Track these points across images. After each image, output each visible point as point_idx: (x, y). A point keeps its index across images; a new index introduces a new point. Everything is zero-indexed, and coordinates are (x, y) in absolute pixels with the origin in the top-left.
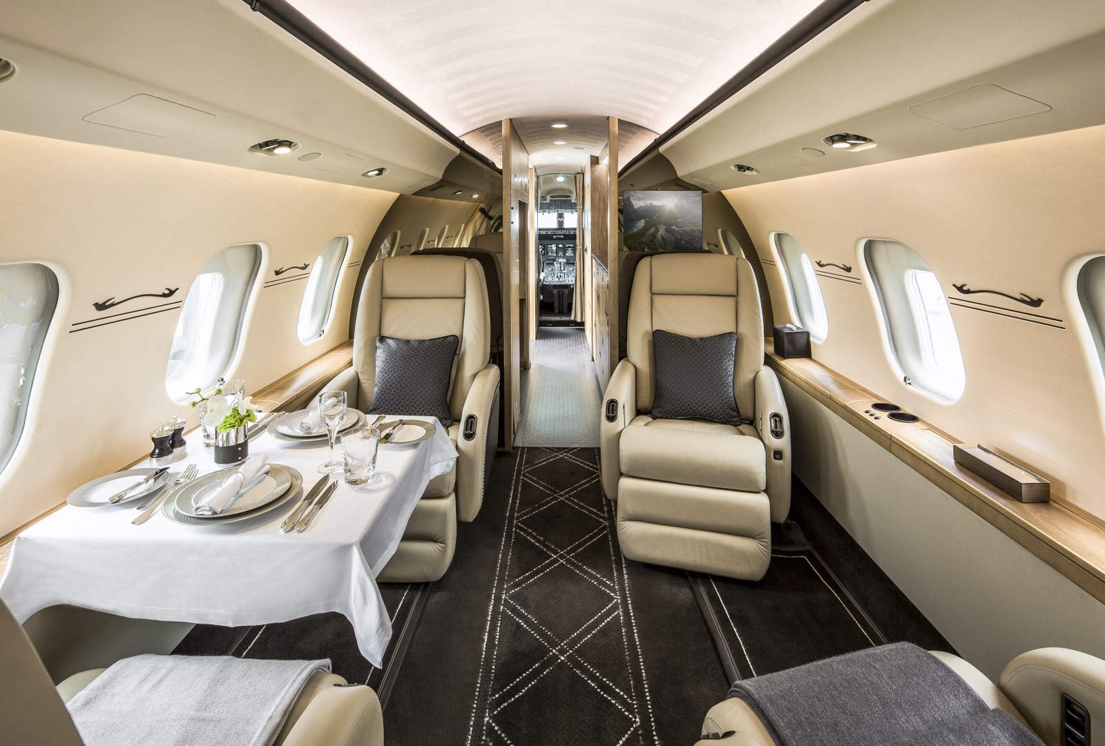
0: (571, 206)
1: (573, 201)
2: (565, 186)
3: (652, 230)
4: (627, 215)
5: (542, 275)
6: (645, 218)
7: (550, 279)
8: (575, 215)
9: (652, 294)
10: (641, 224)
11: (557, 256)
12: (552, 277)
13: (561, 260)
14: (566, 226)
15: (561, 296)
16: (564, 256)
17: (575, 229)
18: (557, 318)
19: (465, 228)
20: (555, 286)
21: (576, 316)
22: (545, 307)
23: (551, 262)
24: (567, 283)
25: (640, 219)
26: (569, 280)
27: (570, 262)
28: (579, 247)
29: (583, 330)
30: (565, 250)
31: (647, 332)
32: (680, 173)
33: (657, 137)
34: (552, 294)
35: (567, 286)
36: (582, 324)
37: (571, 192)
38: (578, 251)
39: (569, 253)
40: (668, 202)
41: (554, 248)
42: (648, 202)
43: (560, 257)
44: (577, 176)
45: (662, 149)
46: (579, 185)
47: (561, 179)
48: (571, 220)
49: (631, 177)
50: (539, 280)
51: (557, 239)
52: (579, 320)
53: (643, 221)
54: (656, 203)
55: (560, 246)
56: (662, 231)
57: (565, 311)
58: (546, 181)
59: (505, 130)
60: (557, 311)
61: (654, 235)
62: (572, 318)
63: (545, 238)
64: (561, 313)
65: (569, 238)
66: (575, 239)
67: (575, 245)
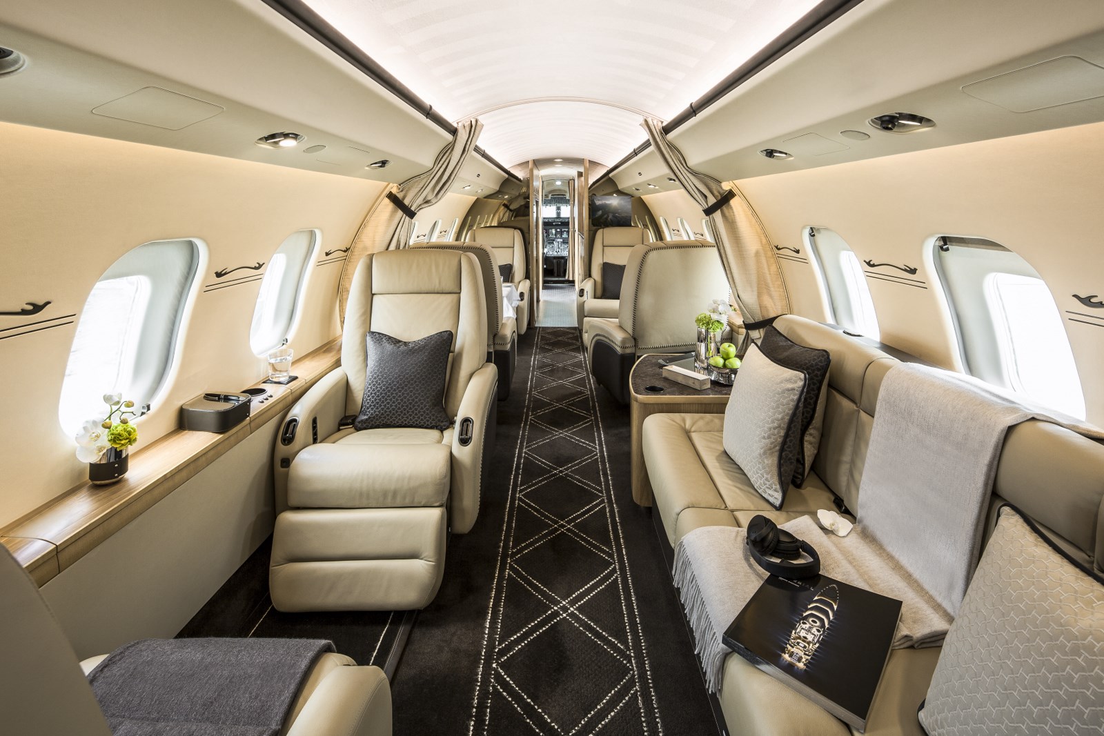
0: (566, 202)
1: (567, 198)
2: (562, 188)
3: (605, 216)
4: (593, 208)
5: (546, 250)
6: (601, 210)
7: (551, 253)
8: (569, 207)
9: (604, 246)
10: (600, 213)
11: (556, 238)
12: (552, 251)
13: (558, 240)
14: (562, 216)
15: (559, 264)
16: (561, 238)
17: (568, 218)
18: (557, 279)
19: (493, 216)
20: (555, 258)
21: (569, 276)
22: (547, 272)
23: (551, 242)
24: (563, 255)
25: (599, 211)
26: (565, 254)
27: (565, 242)
28: (571, 230)
29: (574, 285)
30: (561, 233)
31: (600, 264)
32: (620, 187)
33: (608, 169)
34: (553, 263)
35: (563, 258)
36: (573, 282)
37: (566, 192)
38: (570, 233)
39: (565, 235)
40: (614, 201)
41: (554, 231)
42: (604, 202)
43: (558, 238)
44: (570, 181)
45: (610, 175)
46: (571, 187)
47: (559, 183)
48: (566, 212)
49: (594, 189)
50: (543, 253)
51: (556, 225)
52: (571, 279)
53: (601, 211)
54: (607, 202)
55: (558, 230)
56: (610, 216)
57: (562, 274)
58: (548, 185)
59: (531, 165)
60: (556, 274)
61: (607, 219)
62: (567, 278)
63: (548, 224)
64: (559, 276)
65: (565, 224)
66: (568, 225)
67: (569, 229)
